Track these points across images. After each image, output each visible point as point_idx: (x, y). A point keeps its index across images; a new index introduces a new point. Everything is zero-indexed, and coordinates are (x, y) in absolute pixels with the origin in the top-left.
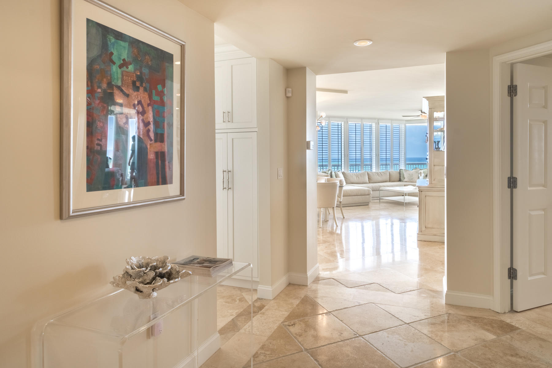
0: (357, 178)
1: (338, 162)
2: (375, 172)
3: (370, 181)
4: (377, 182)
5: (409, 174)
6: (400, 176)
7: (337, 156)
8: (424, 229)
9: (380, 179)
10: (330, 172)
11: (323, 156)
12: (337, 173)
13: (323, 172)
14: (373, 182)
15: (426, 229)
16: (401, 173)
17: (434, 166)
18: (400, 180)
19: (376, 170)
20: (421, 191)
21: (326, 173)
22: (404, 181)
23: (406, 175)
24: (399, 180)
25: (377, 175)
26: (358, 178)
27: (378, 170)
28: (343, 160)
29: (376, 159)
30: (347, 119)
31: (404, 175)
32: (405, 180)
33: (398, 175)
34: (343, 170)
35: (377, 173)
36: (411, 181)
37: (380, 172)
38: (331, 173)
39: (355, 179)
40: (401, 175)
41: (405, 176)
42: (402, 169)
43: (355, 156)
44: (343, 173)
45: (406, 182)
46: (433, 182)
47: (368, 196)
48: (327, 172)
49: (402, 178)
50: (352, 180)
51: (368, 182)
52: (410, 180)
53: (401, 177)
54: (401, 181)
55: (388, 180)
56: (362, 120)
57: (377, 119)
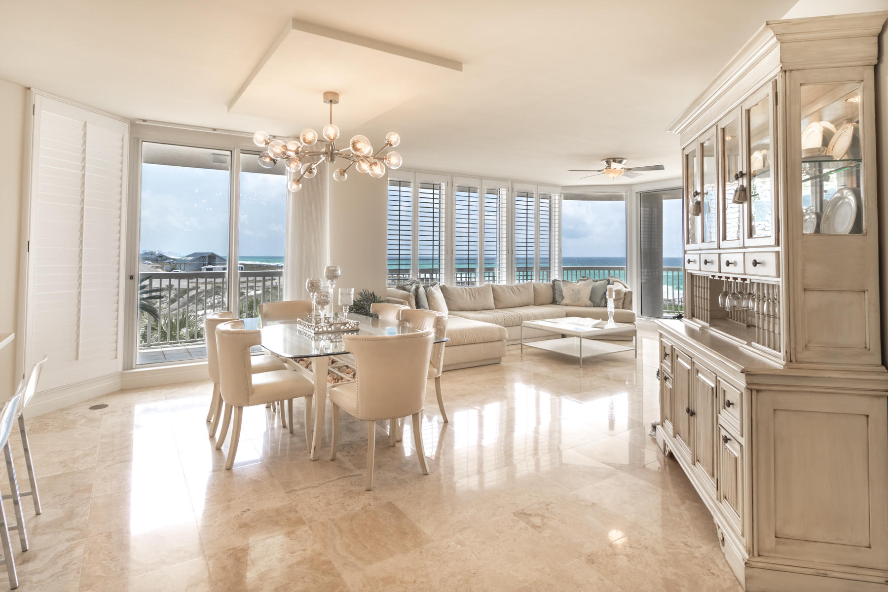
0: (472, 298)
1: (433, 264)
2: (507, 287)
3: (499, 303)
4: (511, 306)
5: (573, 290)
6: (554, 294)
7: (431, 252)
8: (769, 542)
9: (517, 299)
10: (414, 287)
11: (402, 252)
12: (430, 290)
13: (399, 288)
14: (502, 306)
15: (777, 543)
16: (556, 287)
17: (805, 290)
18: (553, 302)
19: (507, 280)
20: (758, 391)
21: (404, 289)
22: (561, 303)
23: (566, 290)
24: (551, 300)
25: (511, 292)
26: (474, 298)
27: (512, 283)
28: (443, 262)
29: (507, 259)
30: (452, 177)
31: (562, 292)
32: (565, 301)
33: (551, 291)
34: (443, 282)
35: (512, 288)
36: (577, 303)
37: (516, 286)
38: (417, 289)
39: (467, 301)
40: (556, 291)
41: (564, 294)
42: (557, 280)
43: (467, 253)
44: (443, 289)
45: (567, 305)
46: (803, 355)
47: (499, 343)
48: (407, 287)
49: (558, 298)
50: (461, 303)
51: (493, 306)
52: (575, 302)
53: (557, 295)
54: (556, 304)
55: (532, 301)
56: (482, 181)
57: (510, 181)
